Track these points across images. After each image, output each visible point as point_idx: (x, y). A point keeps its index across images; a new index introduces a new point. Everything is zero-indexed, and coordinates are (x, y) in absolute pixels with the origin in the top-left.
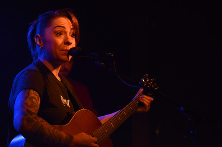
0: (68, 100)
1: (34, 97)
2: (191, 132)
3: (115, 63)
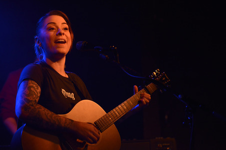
0: (72, 93)
2: (189, 118)
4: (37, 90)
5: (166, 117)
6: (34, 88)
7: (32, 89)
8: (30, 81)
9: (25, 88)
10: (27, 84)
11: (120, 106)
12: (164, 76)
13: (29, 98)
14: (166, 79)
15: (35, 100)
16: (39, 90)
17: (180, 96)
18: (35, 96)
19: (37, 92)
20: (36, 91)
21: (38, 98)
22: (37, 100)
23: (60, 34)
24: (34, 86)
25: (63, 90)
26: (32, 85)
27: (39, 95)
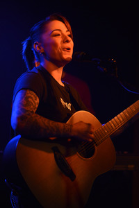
0: (69, 104)
4: (35, 101)
6: (32, 98)
7: (30, 99)
8: (28, 92)
9: (22, 98)
10: (25, 94)
11: (116, 118)
13: (26, 108)
15: (33, 111)
16: (38, 101)
18: (32, 107)
19: (35, 103)
23: (68, 41)
24: (33, 96)
26: (30, 95)
27: (37, 106)
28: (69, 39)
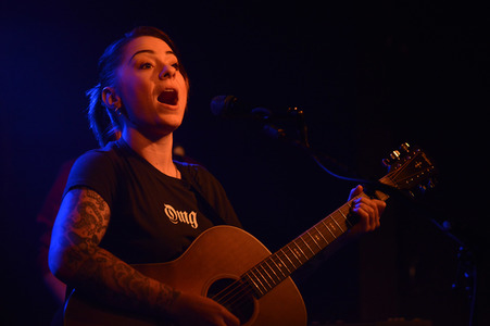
0: (193, 213)
1: (89, 204)
2: (466, 275)
3: (306, 129)
4: (101, 211)
5: (412, 272)
6: (93, 206)
7: (89, 210)
8: (84, 192)
9: (72, 208)
10: (78, 199)
12: (419, 158)
13: (79, 232)
14: (425, 165)
15: (95, 237)
16: (107, 209)
17: (445, 224)
18: (93, 226)
19: (100, 217)
20: (98, 214)
21: (103, 231)
22: (100, 235)
24: (94, 201)
25: (167, 206)
26: (88, 199)
27: (105, 223)
28: (173, 70)
